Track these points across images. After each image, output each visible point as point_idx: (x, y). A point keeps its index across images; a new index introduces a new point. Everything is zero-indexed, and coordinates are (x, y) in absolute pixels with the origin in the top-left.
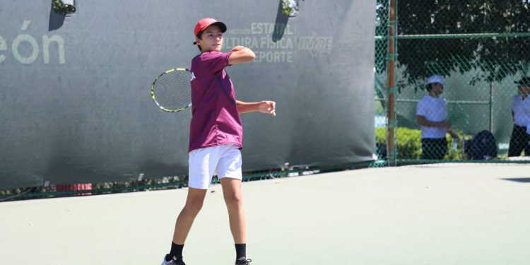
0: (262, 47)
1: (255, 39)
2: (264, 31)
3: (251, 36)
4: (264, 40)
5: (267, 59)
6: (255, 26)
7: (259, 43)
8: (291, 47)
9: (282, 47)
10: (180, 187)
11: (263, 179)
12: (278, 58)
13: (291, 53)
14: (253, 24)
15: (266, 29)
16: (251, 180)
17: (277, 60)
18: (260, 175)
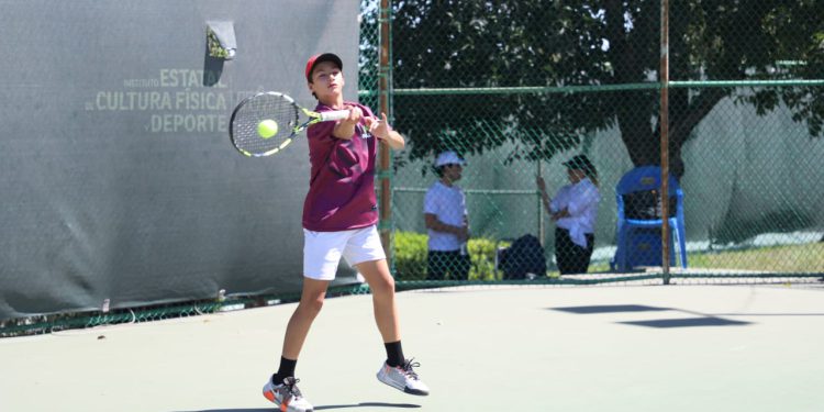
0: (178, 106)
1: (166, 94)
2: (181, 82)
3: (160, 90)
4: (181, 97)
5: (186, 126)
6: (166, 74)
7: (173, 101)
8: (225, 108)
9: (209, 107)
10: (48, 331)
11: (184, 315)
12: (203, 124)
13: (221, 117)
14: (163, 71)
15: (184, 79)
16: (164, 318)
17: (201, 127)
18: (178, 310)
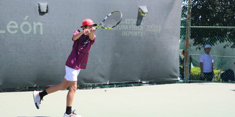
0: (130, 29)
1: (127, 26)
2: (131, 23)
3: (125, 24)
4: (131, 27)
5: (132, 35)
7: (129, 28)
8: (143, 30)
9: (139, 30)
11: (129, 86)
12: (137, 34)
13: (142, 32)
14: (126, 19)
15: (132, 22)
16: (123, 87)
17: (136, 35)
18: (127, 85)
